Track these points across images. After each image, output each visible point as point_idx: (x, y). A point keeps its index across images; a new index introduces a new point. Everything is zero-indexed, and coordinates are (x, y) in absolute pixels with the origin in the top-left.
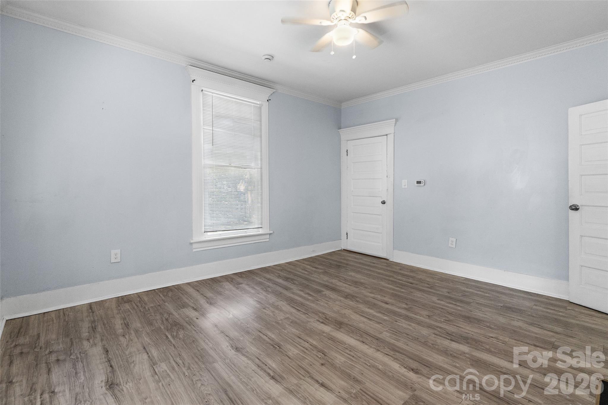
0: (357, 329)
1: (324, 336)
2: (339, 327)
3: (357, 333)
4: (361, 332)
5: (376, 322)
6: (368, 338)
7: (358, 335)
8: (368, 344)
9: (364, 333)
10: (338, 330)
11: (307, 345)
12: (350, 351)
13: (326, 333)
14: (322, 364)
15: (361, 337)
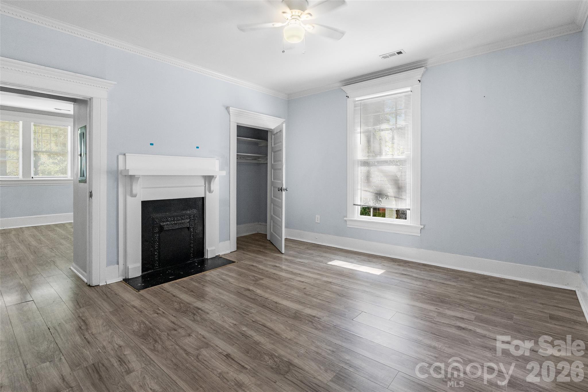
0: (279, 313)
1: (309, 305)
2: (297, 314)
3: (281, 309)
4: (277, 311)
5: (258, 323)
6: (271, 306)
7: (279, 308)
8: (273, 302)
9: (273, 310)
10: (298, 311)
11: (320, 298)
12: (287, 297)
13: (308, 307)
14: (305, 288)
15: (277, 306)
